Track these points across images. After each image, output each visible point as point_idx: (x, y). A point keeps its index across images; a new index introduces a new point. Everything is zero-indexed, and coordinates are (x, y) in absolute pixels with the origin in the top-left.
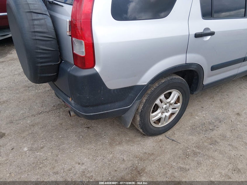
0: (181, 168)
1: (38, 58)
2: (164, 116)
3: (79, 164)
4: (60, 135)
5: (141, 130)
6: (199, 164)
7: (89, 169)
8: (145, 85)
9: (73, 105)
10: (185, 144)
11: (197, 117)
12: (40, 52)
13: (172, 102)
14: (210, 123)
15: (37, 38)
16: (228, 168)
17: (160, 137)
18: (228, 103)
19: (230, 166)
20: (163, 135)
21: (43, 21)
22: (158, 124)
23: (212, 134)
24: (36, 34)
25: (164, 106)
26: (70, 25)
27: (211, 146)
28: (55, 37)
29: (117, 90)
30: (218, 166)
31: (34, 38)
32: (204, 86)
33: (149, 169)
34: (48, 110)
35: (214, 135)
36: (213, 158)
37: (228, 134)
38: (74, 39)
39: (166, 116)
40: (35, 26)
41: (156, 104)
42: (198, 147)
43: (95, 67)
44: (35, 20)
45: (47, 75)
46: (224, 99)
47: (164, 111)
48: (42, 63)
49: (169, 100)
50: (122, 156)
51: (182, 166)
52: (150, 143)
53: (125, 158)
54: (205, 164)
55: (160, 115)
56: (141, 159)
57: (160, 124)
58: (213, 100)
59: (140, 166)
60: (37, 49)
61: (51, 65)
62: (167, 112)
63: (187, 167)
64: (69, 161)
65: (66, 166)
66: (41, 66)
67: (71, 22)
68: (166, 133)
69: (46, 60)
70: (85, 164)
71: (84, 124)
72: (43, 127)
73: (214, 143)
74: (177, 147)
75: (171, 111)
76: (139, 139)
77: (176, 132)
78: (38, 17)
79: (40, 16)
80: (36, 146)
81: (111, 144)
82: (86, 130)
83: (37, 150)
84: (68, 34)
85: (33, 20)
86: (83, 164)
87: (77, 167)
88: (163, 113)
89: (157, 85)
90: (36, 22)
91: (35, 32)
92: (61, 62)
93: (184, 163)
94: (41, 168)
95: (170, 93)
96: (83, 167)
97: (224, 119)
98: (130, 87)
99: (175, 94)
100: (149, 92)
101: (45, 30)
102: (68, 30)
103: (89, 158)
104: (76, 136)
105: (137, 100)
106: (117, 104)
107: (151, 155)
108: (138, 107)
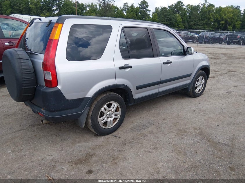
0: (119, 150)
1: (23, 83)
2: (109, 120)
3: (49, 156)
4: (35, 142)
5: (93, 130)
6: (132, 147)
7: (56, 158)
8: (91, 97)
9: (45, 113)
10: (125, 138)
11: (135, 123)
12: (25, 80)
13: (113, 110)
14: (144, 126)
15: (23, 72)
16: (150, 148)
17: (108, 136)
18: (159, 114)
19: (152, 147)
20: (111, 135)
21: (27, 63)
22: (106, 126)
23: (144, 131)
24: (23, 70)
25: (108, 113)
26: (43, 65)
27: (142, 138)
28: (33, 71)
29: (72, 100)
30: (144, 147)
31: (22, 72)
32: (134, 100)
33: (98, 153)
34: (25, 128)
35: (145, 132)
36: (141, 143)
37: (155, 130)
38: (45, 71)
39: (110, 120)
40: (22, 66)
41: (102, 111)
42: (133, 139)
43: (57, 86)
44: (22, 62)
45: (28, 94)
46: (157, 111)
47: (109, 117)
48: (25, 86)
49: (111, 109)
50: (80, 149)
51: (120, 149)
52: (101, 140)
53: (82, 149)
54: (136, 147)
55: (106, 119)
56: (93, 149)
57: (107, 126)
58: (149, 112)
59: (92, 152)
60: (23, 78)
61: (31, 88)
62: (111, 118)
63: (124, 149)
64: (42, 155)
65: (40, 157)
66: (25, 88)
67: (43, 63)
68: (112, 134)
69: (28, 85)
70: (54, 155)
71: (53, 134)
72: (22, 138)
73: (144, 135)
74: (119, 140)
75: (114, 117)
76: (94, 138)
77: (119, 132)
78: (24, 61)
79: (25, 61)
80: (17, 149)
81: (72, 143)
82: (54, 138)
83: (18, 151)
84: (42, 69)
85: (21, 63)
86: (52, 155)
87: (48, 157)
88: (108, 118)
89: (100, 98)
90: (23, 64)
91: (22, 69)
92: (37, 86)
93: (122, 148)
94: (21, 160)
95: (111, 104)
96: (52, 157)
97: (154, 122)
98: (81, 98)
99: (115, 105)
100: (95, 102)
101: (28, 68)
102: (42, 67)
103: (56, 152)
104: (47, 141)
105: (87, 107)
106: (74, 110)
107: (100, 146)
108: (88, 112)
